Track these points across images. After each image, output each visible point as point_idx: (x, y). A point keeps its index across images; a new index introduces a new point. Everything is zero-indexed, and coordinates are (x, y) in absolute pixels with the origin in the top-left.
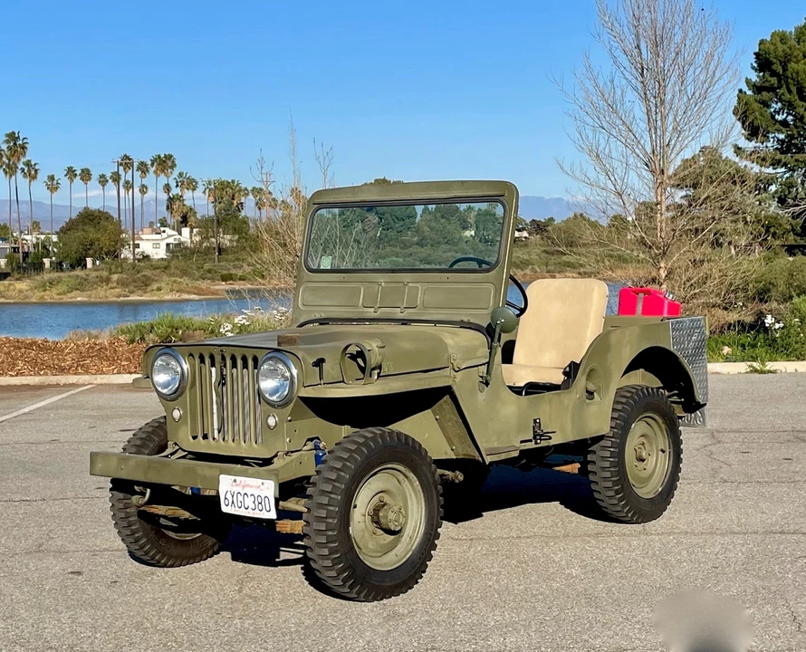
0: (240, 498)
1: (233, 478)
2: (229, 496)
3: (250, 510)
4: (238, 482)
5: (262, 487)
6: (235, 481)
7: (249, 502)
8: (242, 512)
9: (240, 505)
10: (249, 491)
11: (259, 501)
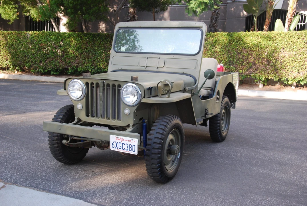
0: (121, 145)
1: (117, 136)
2: (115, 144)
3: (125, 150)
4: (119, 138)
5: (131, 141)
6: (118, 138)
7: (125, 147)
8: (121, 151)
9: (120, 148)
10: (125, 142)
11: (130, 147)
